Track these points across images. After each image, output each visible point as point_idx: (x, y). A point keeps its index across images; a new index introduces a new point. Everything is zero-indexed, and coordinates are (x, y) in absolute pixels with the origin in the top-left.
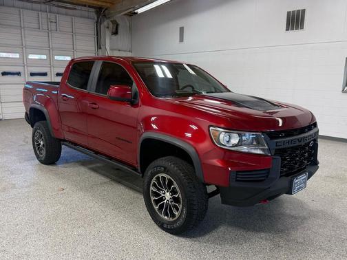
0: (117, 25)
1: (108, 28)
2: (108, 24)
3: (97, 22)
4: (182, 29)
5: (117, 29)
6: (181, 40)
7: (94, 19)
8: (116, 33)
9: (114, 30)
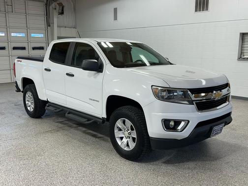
0: (63, 7)
1: (55, 9)
2: (56, 6)
3: (46, 4)
4: (115, 10)
5: (63, 10)
6: (116, 18)
7: (43, 2)
8: (62, 13)
9: (60, 11)
